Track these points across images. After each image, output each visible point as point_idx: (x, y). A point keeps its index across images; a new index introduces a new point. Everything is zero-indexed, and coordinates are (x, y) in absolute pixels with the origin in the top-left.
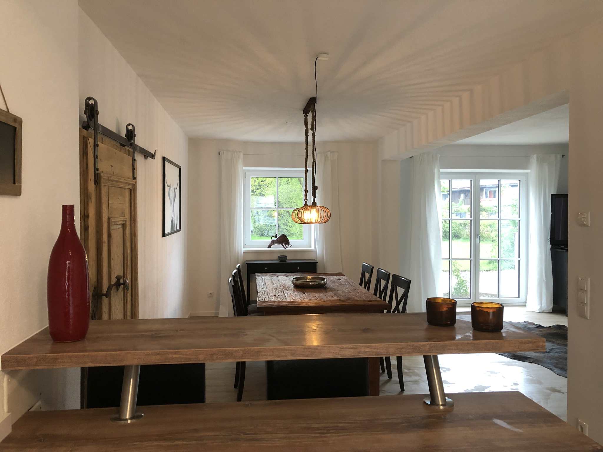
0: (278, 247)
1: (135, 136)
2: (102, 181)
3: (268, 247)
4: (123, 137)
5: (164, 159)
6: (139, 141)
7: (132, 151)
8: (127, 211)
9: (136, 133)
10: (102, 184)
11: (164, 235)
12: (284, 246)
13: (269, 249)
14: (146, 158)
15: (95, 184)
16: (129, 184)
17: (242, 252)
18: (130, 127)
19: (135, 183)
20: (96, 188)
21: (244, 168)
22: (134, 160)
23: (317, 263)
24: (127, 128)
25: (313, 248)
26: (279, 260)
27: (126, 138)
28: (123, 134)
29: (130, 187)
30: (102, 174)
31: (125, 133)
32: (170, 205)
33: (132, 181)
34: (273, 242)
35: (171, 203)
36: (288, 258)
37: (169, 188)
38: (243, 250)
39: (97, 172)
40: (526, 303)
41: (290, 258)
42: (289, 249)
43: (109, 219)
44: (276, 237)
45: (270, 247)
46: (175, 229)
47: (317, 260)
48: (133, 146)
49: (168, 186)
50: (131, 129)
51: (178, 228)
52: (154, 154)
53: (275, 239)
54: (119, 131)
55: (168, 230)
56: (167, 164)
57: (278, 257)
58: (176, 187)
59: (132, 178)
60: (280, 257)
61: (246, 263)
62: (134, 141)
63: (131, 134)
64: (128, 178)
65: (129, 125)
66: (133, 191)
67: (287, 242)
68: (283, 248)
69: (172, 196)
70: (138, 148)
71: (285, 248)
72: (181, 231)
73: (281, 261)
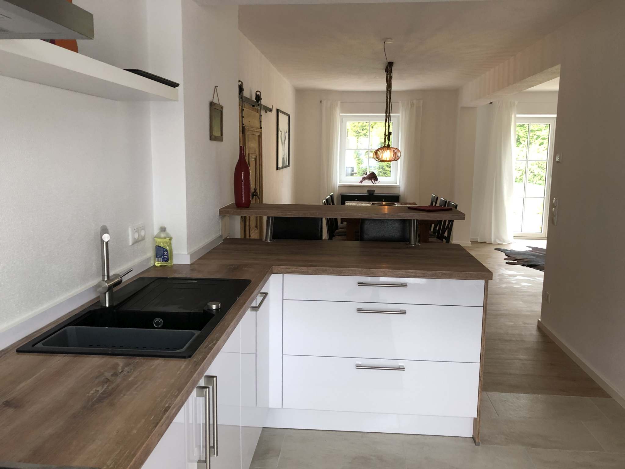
0: (368, 183)
1: (261, 99)
2: (246, 131)
3: (360, 183)
4: (253, 100)
5: (278, 111)
6: (263, 102)
7: (259, 109)
8: (257, 150)
9: (262, 97)
10: (246, 133)
11: (277, 169)
12: (374, 182)
13: (361, 184)
14: (266, 112)
15: (242, 133)
16: (258, 132)
17: (338, 186)
18: (258, 93)
19: (261, 131)
20: (243, 135)
21: (341, 114)
22: (261, 116)
23: (400, 196)
24: (256, 94)
25: (398, 184)
26: (368, 193)
27: (255, 100)
28: (254, 98)
29: (259, 134)
30: (246, 127)
31: (255, 97)
32: (281, 146)
33: (260, 130)
34: (364, 179)
35: (282, 144)
36: (375, 192)
37: (281, 132)
38: (339, 184)
39: (243, 126)
41: (377, 193)
42: (377, 184)
43: (249, 154)
44: (366, 174)
45: (362, 183)
46: (285, 165)
47: (400, 194)
48: (260, 105)
49: (281, 131)
50: (259, 95)
51: (287, 164)
52: (271, 108)
53: (365, 176)
54: (251, 96)
55: (280, 165)
56: (280, 114)
57: (367, 191)
58: (286, 132)
59: (259, 128)
60: (368, 191)
61: (341, 195)
62: (261, 102)
63: (258, 98)
64: (258, 128)
65: (257, 91)
66: (260, 137)
67: (376, 179)
68: (373, 184)
69: (283, 139)
70: (262, 106)
71: (374, 184)
72: (289, 166)
73: (370, 194)
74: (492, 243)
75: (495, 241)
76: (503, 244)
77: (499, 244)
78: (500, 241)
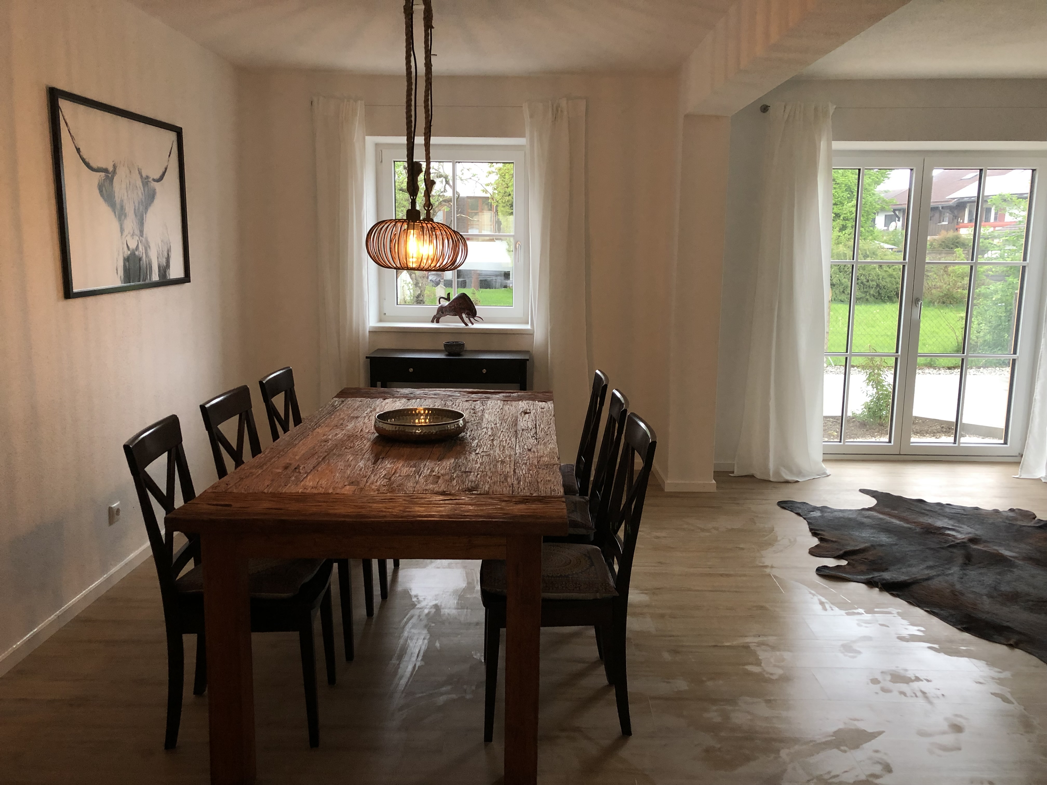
0: (453, 323)
5: (53, 94)
11: (71, 294)
12: (466, 320)
23: (529, 360)
25: (528, 326)
26: (446, 350)
34: (442, 312)
35: (122, 215)
36: (466, 349)
37: (100, 173)
38: (369, 326)
40: (1022, 456)
42: (477, 326)
45: (438, 322)
46: (156, 279)
51: (177, 275)
53: (446, 303)
57: (443, 345)
58: (156, 177)
60: (447, 346)
61: (370, 357)
67: (473, 312)
69: (130, 196)
71: (467, 325)
72: (189, 281)
73: (449, 355)
74: (771, 479)
75: (777, 473)
76: (797, 482)
77: (787, 482)
78: (791, 471)
